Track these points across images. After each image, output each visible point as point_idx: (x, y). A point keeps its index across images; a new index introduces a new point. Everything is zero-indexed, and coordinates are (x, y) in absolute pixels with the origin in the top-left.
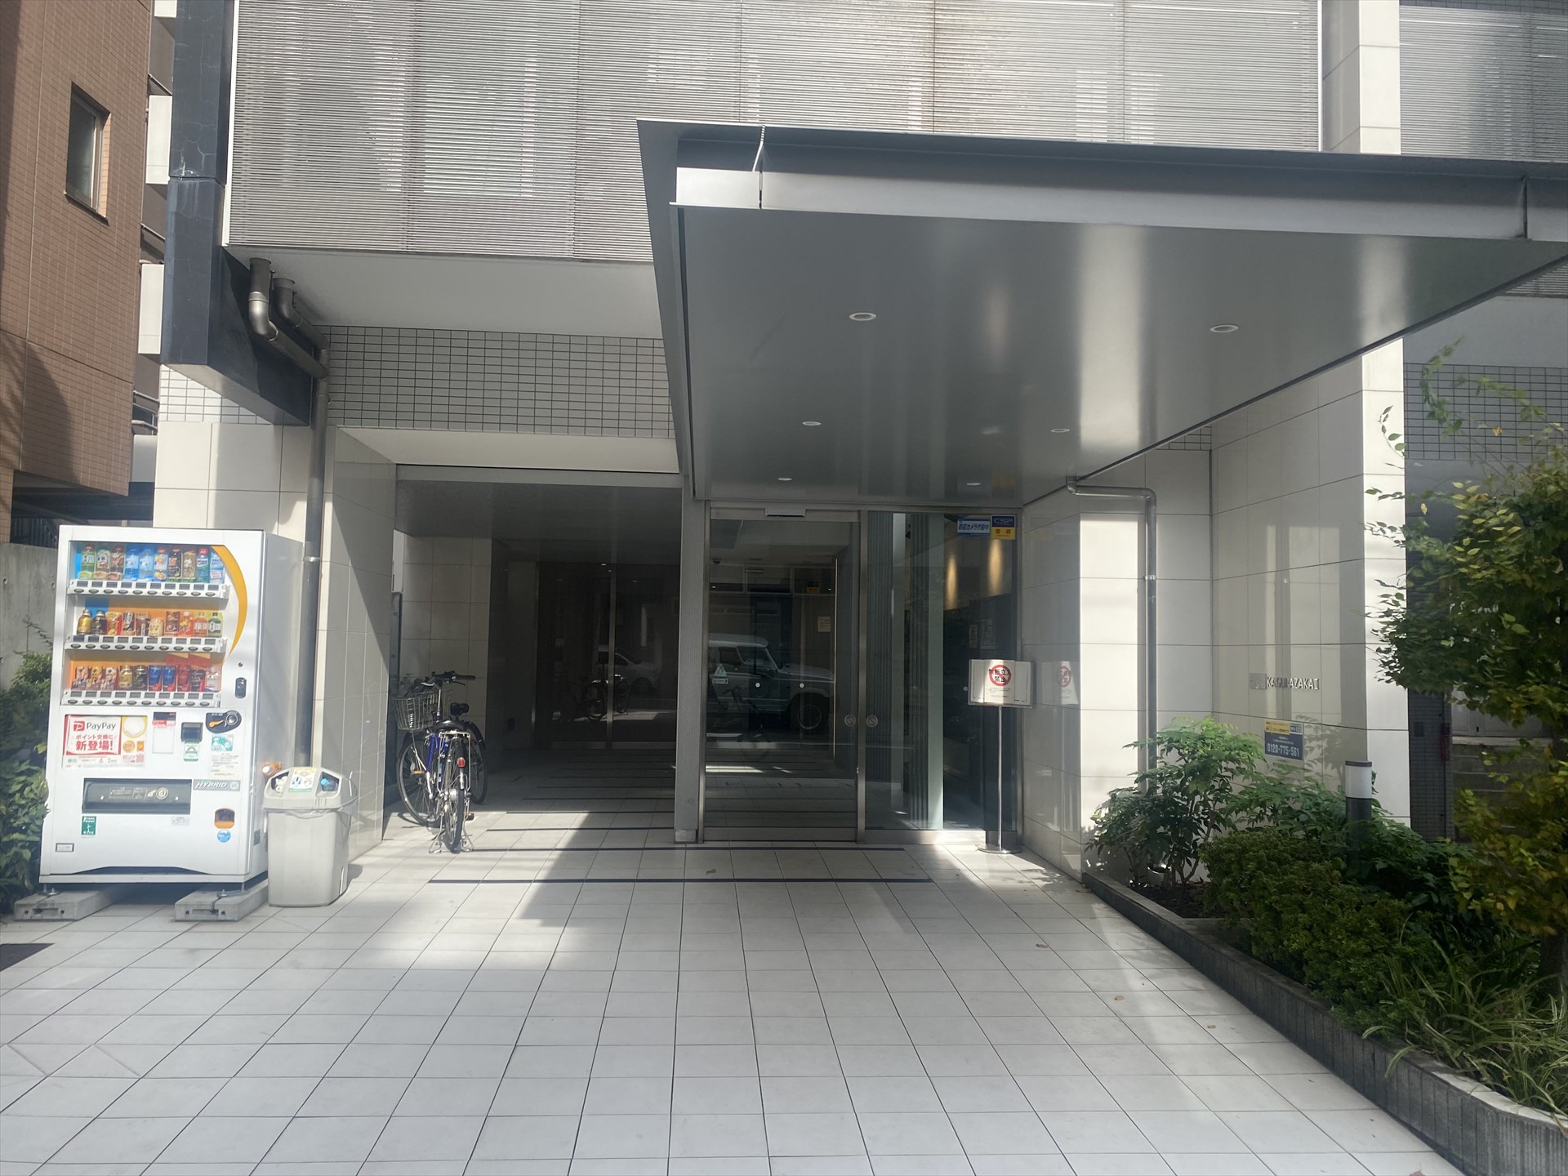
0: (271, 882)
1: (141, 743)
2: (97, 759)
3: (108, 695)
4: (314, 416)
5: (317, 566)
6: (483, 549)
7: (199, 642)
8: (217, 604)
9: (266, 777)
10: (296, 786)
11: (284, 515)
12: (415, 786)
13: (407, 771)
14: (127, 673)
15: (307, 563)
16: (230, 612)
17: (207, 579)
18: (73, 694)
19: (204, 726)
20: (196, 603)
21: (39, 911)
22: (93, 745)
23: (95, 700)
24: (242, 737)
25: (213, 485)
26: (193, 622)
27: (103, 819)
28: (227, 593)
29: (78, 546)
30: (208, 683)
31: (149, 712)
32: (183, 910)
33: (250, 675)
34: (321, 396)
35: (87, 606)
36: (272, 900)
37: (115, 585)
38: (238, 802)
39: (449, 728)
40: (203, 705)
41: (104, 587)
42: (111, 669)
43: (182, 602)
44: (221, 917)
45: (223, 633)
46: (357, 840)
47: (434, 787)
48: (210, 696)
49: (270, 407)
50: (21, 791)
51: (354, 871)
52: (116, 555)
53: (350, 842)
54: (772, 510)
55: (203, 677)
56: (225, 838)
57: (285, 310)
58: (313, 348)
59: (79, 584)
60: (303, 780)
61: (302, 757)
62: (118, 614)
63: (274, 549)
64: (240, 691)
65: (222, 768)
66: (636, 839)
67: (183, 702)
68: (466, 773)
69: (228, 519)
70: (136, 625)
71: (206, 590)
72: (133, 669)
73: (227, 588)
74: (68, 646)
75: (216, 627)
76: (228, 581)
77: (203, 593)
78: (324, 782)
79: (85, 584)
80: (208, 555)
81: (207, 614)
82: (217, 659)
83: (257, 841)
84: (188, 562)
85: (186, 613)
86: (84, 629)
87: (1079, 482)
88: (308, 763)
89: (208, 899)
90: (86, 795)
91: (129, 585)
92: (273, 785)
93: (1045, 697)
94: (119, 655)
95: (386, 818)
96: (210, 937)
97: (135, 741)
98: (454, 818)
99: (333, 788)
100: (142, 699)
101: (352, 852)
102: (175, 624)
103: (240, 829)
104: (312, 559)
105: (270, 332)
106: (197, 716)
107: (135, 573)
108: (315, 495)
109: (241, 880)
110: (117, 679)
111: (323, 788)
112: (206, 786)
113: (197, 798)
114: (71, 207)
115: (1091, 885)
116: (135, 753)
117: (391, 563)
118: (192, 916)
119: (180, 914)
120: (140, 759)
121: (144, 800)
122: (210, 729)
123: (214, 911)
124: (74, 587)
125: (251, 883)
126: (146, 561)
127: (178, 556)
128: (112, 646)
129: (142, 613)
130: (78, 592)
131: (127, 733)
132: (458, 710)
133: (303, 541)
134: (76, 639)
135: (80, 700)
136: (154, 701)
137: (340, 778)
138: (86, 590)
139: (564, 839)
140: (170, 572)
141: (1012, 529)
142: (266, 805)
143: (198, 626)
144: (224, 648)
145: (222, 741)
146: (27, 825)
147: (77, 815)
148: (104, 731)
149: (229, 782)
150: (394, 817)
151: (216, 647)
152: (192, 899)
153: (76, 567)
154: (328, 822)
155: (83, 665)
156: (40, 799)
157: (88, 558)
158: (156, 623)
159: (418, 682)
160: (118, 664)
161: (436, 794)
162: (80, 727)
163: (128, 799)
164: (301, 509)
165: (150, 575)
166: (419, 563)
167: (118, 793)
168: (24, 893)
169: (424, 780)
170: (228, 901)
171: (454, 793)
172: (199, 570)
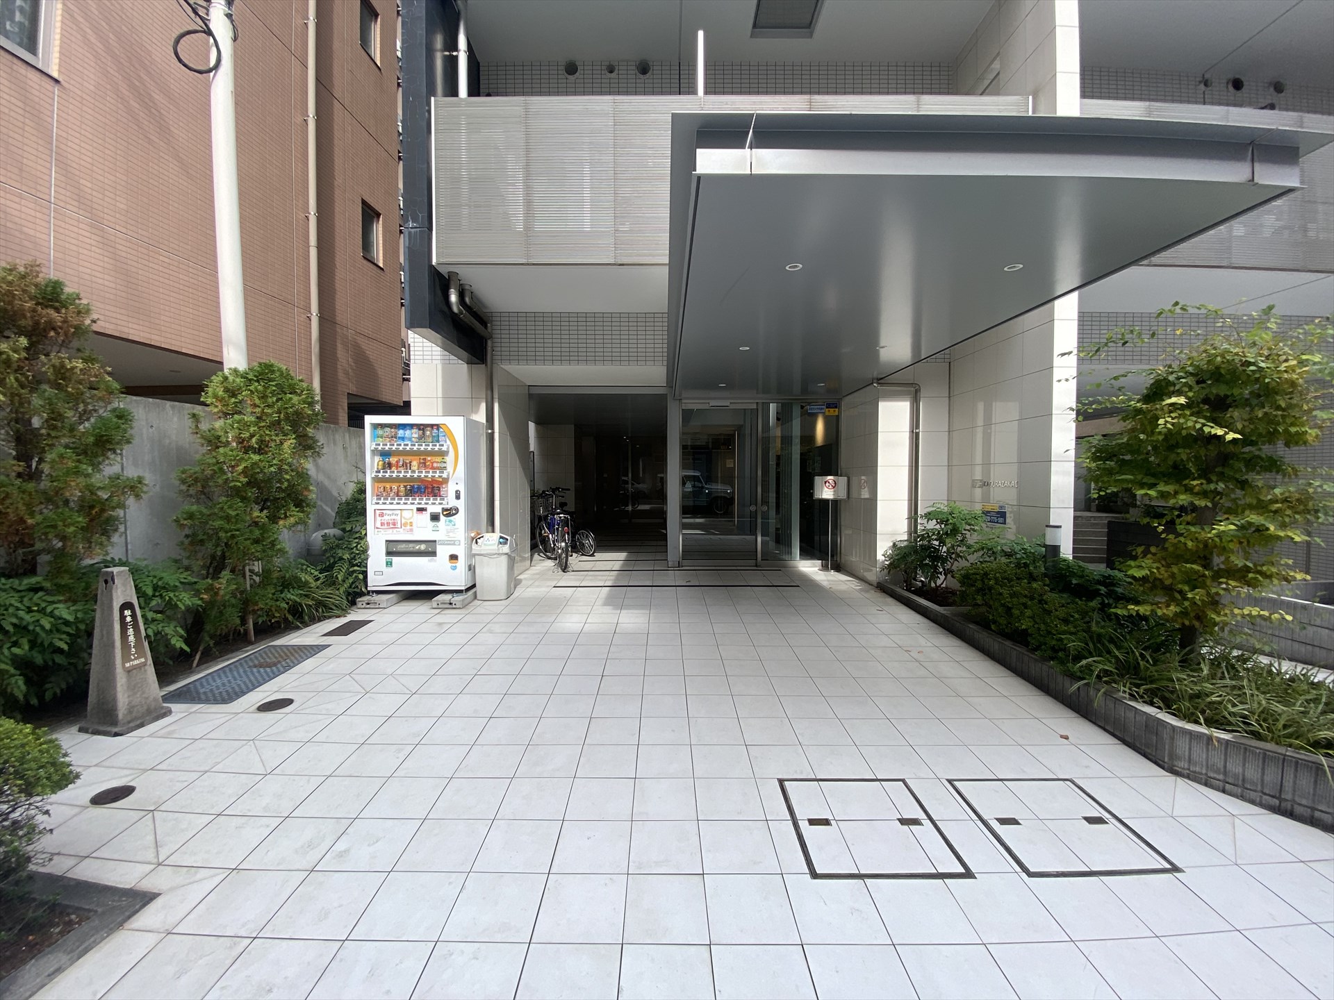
0: (478, 588)
1: (411, 523)
2: (391, 530)
3: (394, 499)
4: (486, 359)
5: (492, 435)
6: (570, 429)
7: (436, 472)
8: (443, 454)
9: (473, 539)
10: (488, 542)
11: (475, 410)
12: (544, 541)
13: (540, 534)
14: (402, 489)
15: (487, 433)
16: (450, 459)
17: (438, 441)
18: (377, 499)
19: (441, 515)
20: (433, 453)
21: (368, 604)
22: (388, 524)
23: (388, 502)
24: (460, 519)
25: (440, 395)
26: (432, 463)
27: (396, 560)
28: (448, 448)
29: (376, 426)
30: (442, 493)
31: (414, 507)
32: (436, 603)
33: (462, 488)
34: (489, 349)
35: (381, 455)
36: (478, 597)
37: (393, 445)
38: (460, 551)
39: (559, 514)
40: (440, 504)
41: (388, 446)
42: (395, 487)
43: (427, 453)
44: (454, 606)
45: (448, 468)
46: (518, 567)
47: (554, 542)
48: (443, 500)
49: (465, 354)
50: (356, 546)
51: (517, 583)
52: (393, 430)
53: (515, 568)
54: (713, 403)
55: (439, 490)
56: (454, 568)
57: (467, 300)
58: (484, 323)
59: (376, 445)
60: (491, 540)
61: (490, 528)
62: (396, 459)
63: (470, 425)
64: (458, 497)
65: (451, 534)
66: (649, 565)
67: (430, 502)
68: (568, 534)
69: (448, 412)
70: (405, 465)
71: (438, 447)
72: (405, 487)
73: (448, 446)
74: (373, 476)
75: (443, 465)
76: (448, 442)
77: (436, 448)
78: (501, 540)
79: (379, 445)
80: (438, 429)
81: (439, 459)
82: (446, 481)
83: (470, 570)
84: (428, 433)
85: (429, 459)
86: (380, 467)
87: (879, 380)
88: (493, 532)
89: (447, 597)
90: (387, 548)
91: (400, 445)
92: (477, 543)
93: (854, 494)
94: (397, 480)
95: (532, 556)
96: (450, 616)
97: (408, 522)
98: (564, 555)
99: (506, 543)
100: (410, 501)
101: (516, 572)
102: (424, 464)
103: (462, 563)
104: (490, 431)
105: (461, 313)
106: (437, 509)
107: (403, 439)
108: (489, 400)
109: (463, 588)
110: (398, 492)
111: (501, 543)
112: (444, 543)
113: (439, 549)
114: (365, 262)
115: (882, 588)
116: (408, 527)
117: (528, 437)
118: (440, 606)
119: (435, 606)
120: (411, 530)
121: (414, 550)
122: (444, 515)
123: (451, 604)
124: (374, 446)
125: (468, 590)
126: (408, 433)
127: (423, 430)
128: (394, 475)
129: (408, 459)
130: (376, 449)
131: (405, 518)
132: (562, 505)
133: (485, 422)
134: (377, 472)
135: (381, 502)
136: (416, 502)
137: (508, 538)
138: (380, 448)
139: (617, 566)
140: (420, 438)
141: (837, 410)
142: (473, 552)
143: (435, 465)
144: (448, 475)
145: (450, 521)
146: (360, 563)
147: (383, 558)
148: (393, 517)
149: (455, 541)
150: (536, 556)
151: (445, 475)
152: (440, 597)
153: (374, 437)
154: (504, 561)
155: (382, 485)
156: (365, 551)
157: (380, 432)
158: (415, 464)
159: (544, 492)
160: (398, 484)
161: (555, 545)
162: (382, 515)
163: (408, 550)
164: (483, 406)
165: (410, 439)
166: (541, 437)
167: (402, 547)
168: (362, 594)
169: (549, 538)
170: (457, 599)
171: (563, 544)
172: (433, 437)
